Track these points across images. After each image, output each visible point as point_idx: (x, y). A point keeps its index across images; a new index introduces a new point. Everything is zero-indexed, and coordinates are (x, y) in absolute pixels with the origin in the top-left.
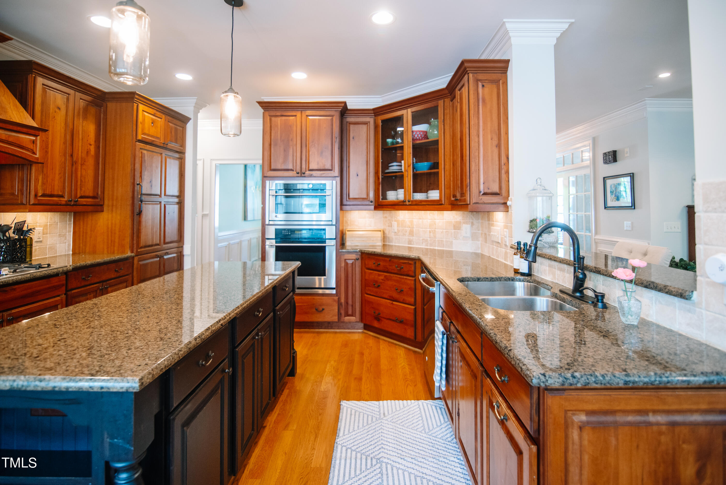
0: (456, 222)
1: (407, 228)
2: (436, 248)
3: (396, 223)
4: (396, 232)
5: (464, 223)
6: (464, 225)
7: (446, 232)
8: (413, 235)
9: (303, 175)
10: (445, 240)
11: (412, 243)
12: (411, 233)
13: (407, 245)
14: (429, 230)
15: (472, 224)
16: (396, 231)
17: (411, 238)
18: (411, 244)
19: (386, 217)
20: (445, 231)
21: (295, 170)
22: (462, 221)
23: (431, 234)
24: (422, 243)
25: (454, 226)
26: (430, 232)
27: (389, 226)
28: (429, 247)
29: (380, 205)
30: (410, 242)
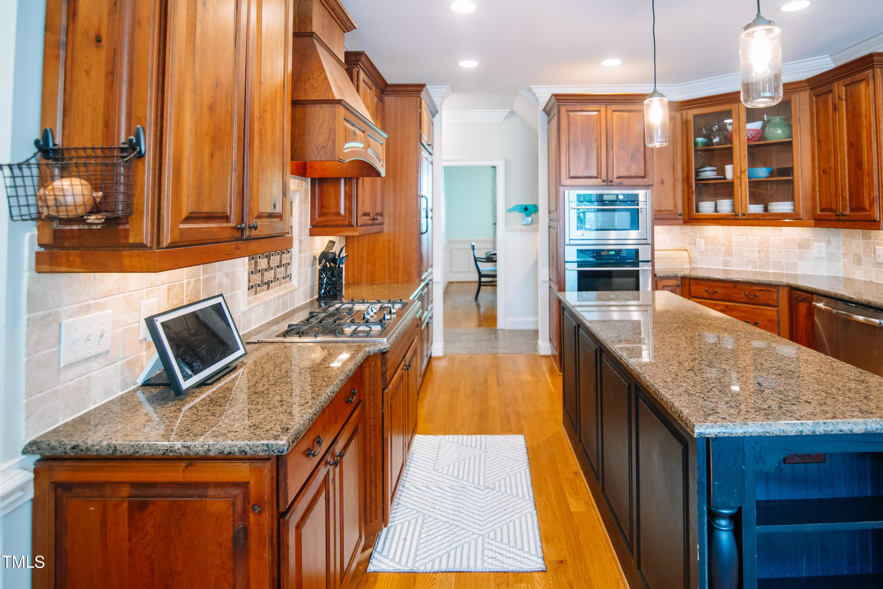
0: (803, 239)
1: (721, 247)
2: (771, 271)
3: (703, 240)
4: (702, 252)
5: (816, 241)
6: (815, 243)
7: (786, 251)
8: (732, 256)
9: (609, 184)
10: (784, 261)
11: (730, 265)
12: (729, 252)
13: (722, 268)
14: (757, 248)
15: (829, 242)
16: (703, 250)
17: (729, 259)
18: (726, 267)
19: (685, 233)
20: (784, 250)
21: (599, 177)
22: (812, 238)
23: (762, 254)
24: (747, 265)
25: (799, 244)
26: (760, 252)
27: (690, 244)
28: (758, 270)
29: (694, 219)
30: (726, 263)
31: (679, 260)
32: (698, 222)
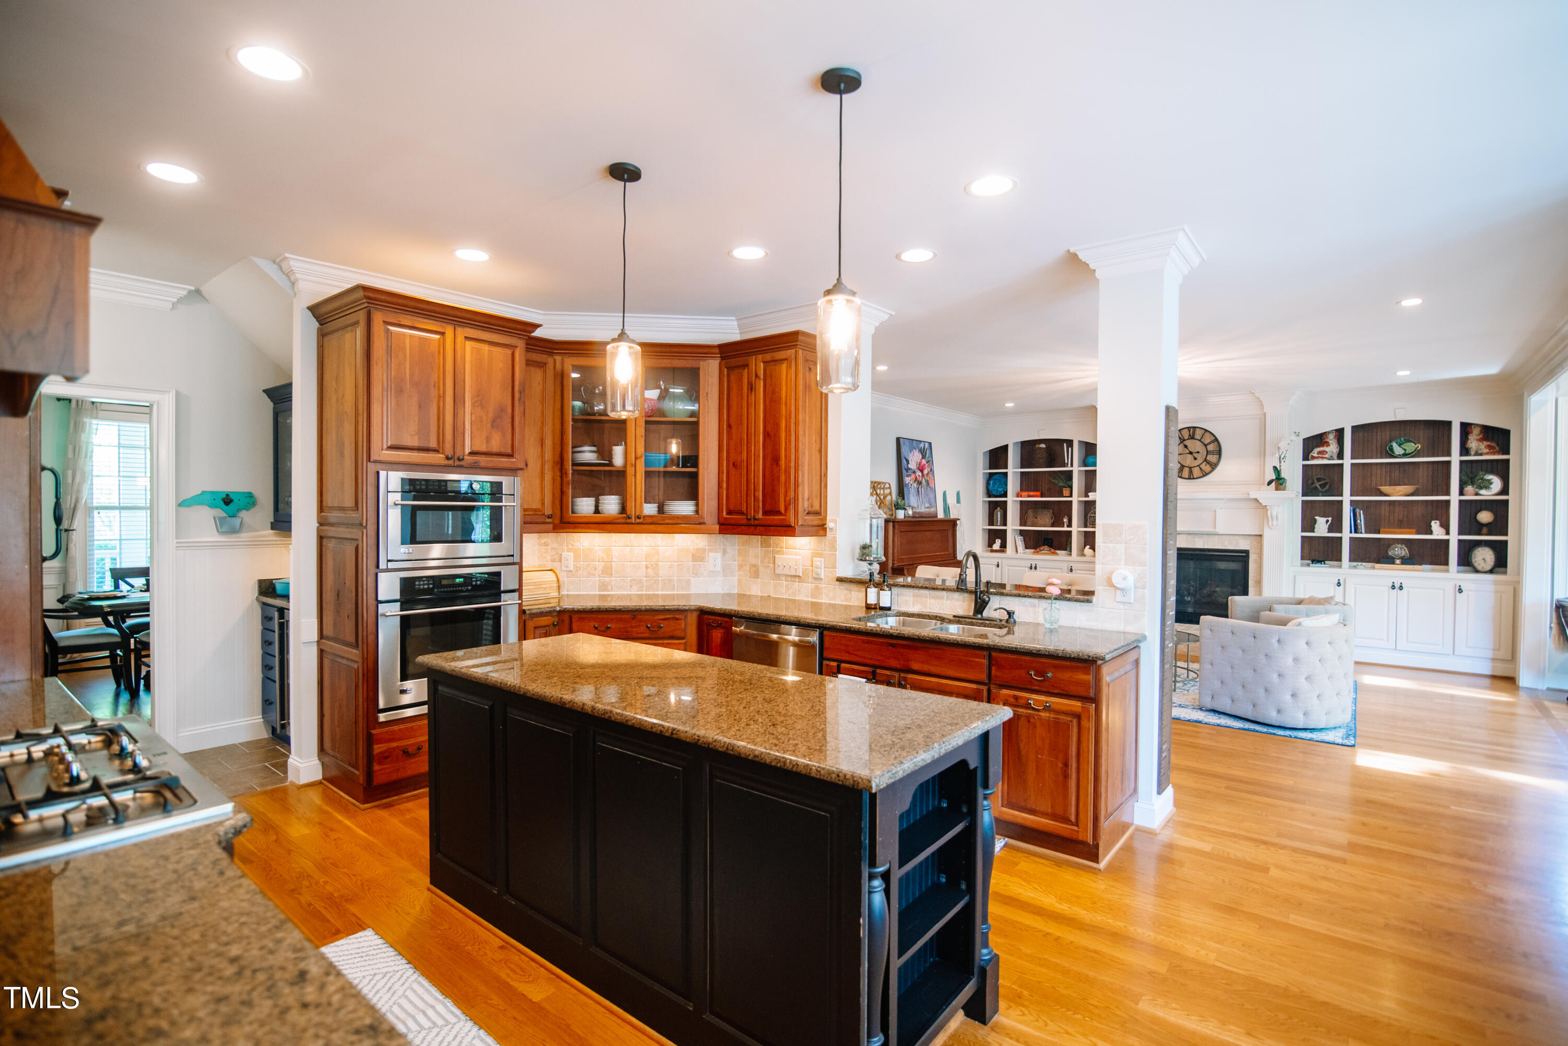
0: (698, 549)
1: (597, 563)
2: (660, 593)
3: (572, 554)
4: (571, 571)
5: (711, 551)
6: (710, 554)
7: (678, 565)
8: (611, 575)
9: (457, 463)
10: (676, 578)
11: (610, 588)
12: (607, 571)
13: (598, 593)
14: (645, 563)
15: (724, 552)
16: (571, 568)
17: (607, 579)
18: (604, 590)
19: (546, 544)
20: (676, 564)
21: (441, 451)
22: (707, 548)
23: (649, 570)
24: (631, 586)
25: (693, 555)
26: (647, 567)
27: (553, 561)
28: (644, 593)
29: (569, 523)
30: (603, 586)
31: (544, 586)
32: (575, 528)
